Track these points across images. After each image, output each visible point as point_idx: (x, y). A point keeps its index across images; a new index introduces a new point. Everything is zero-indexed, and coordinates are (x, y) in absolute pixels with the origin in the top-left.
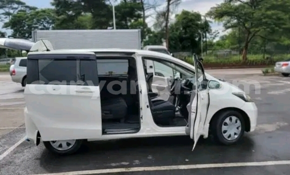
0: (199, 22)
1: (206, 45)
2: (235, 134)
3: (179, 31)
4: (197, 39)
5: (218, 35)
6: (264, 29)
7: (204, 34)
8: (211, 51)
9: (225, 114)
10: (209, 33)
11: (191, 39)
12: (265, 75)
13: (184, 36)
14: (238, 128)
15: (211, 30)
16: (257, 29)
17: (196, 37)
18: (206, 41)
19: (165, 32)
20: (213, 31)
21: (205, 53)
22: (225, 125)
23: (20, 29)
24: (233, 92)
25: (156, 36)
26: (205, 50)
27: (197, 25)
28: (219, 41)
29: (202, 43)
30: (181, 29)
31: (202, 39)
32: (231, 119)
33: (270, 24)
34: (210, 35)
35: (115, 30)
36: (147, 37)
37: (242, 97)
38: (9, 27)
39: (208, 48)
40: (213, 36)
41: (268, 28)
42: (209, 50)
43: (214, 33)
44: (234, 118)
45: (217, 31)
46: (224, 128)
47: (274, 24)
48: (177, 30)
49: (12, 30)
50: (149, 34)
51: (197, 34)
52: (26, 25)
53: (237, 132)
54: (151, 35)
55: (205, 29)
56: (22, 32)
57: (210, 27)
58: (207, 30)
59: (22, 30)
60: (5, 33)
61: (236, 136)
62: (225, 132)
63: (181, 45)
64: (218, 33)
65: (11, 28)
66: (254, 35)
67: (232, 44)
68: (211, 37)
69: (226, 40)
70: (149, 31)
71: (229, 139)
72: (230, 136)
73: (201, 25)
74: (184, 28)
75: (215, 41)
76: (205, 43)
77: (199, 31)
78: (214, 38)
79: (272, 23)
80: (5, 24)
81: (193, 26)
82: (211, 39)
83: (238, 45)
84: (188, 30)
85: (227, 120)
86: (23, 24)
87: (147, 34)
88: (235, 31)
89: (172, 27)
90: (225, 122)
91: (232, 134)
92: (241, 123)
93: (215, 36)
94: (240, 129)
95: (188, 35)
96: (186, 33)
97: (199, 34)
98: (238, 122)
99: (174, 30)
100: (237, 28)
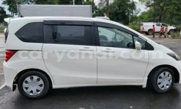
0: (129, 3)
1: (133, 18)
2: (167, 85)
3: (115, 9)
4: (127, 14)
5: (140, 11)
6: (173, 7)
7: (132, 11)
8: (135, 22)
9: (161, 70)
10: (135, 9)
11: (123, 14)
12: (173, 38)
13: (118, 12)
14: (169, 81)
15: (136, 8)
16: (168, 7)
17: (126, 13)
18: (132, 15)
19: (106, 9)
20: (137, 9)
21: (132, 23)
22: (160, 78)
23: (13, 5)
24: (167, 53)
25: (100, 11)
26: (132, 21)
27: (127, 5)
28: (141, 15)
29: (130, 16)
30: (117, 7)
31: (130, 14)
32: (165, 74)
33: (177, 4)
34: (135, 11)
35: (74, 6)
36: (94, 12)
37: (174, 57)
38: (6, 4)
39: (134, 20)
40: (137, 12)
41: (176, 6)
42: (134, 21)
43: (138, 10)
44: (167, 73)
45: (140, 9)
46: (159, 80)
47: (180, 4)
48: (114, 7)
49: (8, 6)
50: (96, 10)
51: (127, 11)
52: (17, 3)
53: (168, 84)
54: (97, 11)
55: (132, 8)
56: (15, 7)
57: (136, 6)
58: (133, 8)
59: (14, 6)
60: (4, 8)
61: (168, 87)
62: (160, 84)
63: (116, 18)
64: (140, 10)
65: (8, 5)
66: (165, 12)
67: (149, 17)
68: (136, 13)
69: (145, 15)
70: (96, 8)
71: (162, 89)
72: (163, 87)
73: (130, 4)
74: (119, 6)
75: (138, 15)
76: (132, 17)
77: (128, 8)
78: (137, 13)
79: (179, 3)
80: (4, 2)
81: (125, 5)
82: (135, 14)
83: (153, 18)
84: (121, 8)
85: (162, 75)
86: (15, 2)
87: (95, 10)
88: (151, 8)
89: (111, 6)
90: (160, 76)
91: (165, 85)
92: (172, 76)
93: (138, 12)
94: (171, 81)
95: (121, 11)
96: (120, 10)
97: (128, 10)
98: (170, 75)
99: (112, 8)
100: (154, 7)
